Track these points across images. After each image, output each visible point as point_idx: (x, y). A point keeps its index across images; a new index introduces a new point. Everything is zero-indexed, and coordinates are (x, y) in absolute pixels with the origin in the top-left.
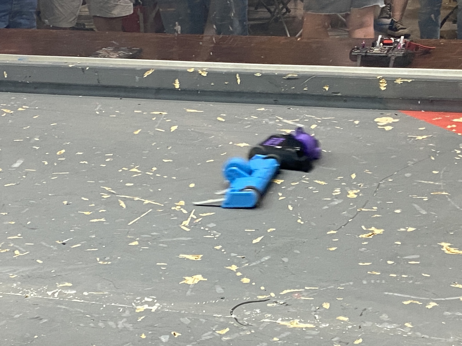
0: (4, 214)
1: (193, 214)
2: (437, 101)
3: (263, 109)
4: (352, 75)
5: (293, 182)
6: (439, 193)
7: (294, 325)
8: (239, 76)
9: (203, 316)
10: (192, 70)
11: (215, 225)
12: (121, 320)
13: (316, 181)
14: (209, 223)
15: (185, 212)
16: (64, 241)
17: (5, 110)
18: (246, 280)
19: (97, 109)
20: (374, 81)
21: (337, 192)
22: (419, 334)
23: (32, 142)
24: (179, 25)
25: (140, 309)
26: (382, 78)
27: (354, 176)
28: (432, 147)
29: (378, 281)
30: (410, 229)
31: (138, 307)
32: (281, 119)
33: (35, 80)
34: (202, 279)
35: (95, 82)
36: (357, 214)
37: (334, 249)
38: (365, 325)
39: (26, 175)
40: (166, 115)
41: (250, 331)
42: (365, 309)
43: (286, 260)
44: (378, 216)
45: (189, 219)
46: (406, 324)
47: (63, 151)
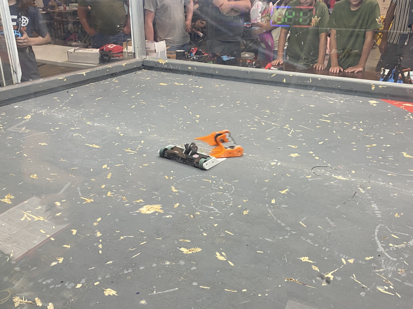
0: (217, 123)
1: (293, 130)
2: (396, 96)
3: (320, 93)
4: (360, 82)
5: (335, 122)
6: (400, 132)
7: (340, 178)
8: (311, 79)
9: (300, 170)
10: (292, 75)
11: (302, 135)
12: (265, 167)
13: (345, 123)
14: (300, 134)
15: (289, 129)
16: (240, 135)
17: (216, 85)
18: (317, 158)
19: (252, 88)
20: (370, 86)
21: (354, 128)
22: (396, 188)
23: (227, 97)
24: (288, 56)
25: (273, 164)
26: (373, 85)
27: (361, 122)
28: (395, 114)
29: (376, 165)
30: (388, 146)
31: (272, 163)
32: (328, 97)
33: (228, 75)
34: (298, 155)
35: (252, 78)
36: (363, 138)
37: (355, 150)
38: (371, 182)
39: (225, 109)
40: (279, 92)
41: (321, 178)
42: (371, 175)
43: (334, 152)
44: (373, 139)
45: (291, 132)
46: (390, 183)
47: (239, 102)
